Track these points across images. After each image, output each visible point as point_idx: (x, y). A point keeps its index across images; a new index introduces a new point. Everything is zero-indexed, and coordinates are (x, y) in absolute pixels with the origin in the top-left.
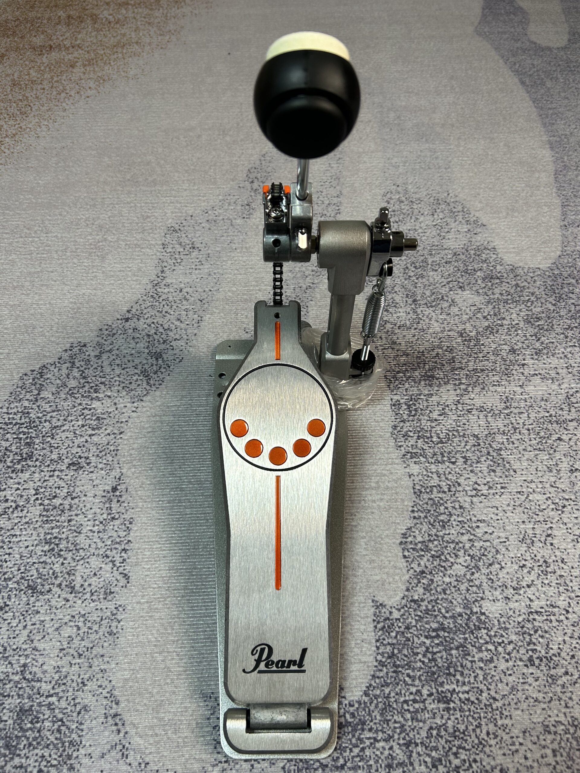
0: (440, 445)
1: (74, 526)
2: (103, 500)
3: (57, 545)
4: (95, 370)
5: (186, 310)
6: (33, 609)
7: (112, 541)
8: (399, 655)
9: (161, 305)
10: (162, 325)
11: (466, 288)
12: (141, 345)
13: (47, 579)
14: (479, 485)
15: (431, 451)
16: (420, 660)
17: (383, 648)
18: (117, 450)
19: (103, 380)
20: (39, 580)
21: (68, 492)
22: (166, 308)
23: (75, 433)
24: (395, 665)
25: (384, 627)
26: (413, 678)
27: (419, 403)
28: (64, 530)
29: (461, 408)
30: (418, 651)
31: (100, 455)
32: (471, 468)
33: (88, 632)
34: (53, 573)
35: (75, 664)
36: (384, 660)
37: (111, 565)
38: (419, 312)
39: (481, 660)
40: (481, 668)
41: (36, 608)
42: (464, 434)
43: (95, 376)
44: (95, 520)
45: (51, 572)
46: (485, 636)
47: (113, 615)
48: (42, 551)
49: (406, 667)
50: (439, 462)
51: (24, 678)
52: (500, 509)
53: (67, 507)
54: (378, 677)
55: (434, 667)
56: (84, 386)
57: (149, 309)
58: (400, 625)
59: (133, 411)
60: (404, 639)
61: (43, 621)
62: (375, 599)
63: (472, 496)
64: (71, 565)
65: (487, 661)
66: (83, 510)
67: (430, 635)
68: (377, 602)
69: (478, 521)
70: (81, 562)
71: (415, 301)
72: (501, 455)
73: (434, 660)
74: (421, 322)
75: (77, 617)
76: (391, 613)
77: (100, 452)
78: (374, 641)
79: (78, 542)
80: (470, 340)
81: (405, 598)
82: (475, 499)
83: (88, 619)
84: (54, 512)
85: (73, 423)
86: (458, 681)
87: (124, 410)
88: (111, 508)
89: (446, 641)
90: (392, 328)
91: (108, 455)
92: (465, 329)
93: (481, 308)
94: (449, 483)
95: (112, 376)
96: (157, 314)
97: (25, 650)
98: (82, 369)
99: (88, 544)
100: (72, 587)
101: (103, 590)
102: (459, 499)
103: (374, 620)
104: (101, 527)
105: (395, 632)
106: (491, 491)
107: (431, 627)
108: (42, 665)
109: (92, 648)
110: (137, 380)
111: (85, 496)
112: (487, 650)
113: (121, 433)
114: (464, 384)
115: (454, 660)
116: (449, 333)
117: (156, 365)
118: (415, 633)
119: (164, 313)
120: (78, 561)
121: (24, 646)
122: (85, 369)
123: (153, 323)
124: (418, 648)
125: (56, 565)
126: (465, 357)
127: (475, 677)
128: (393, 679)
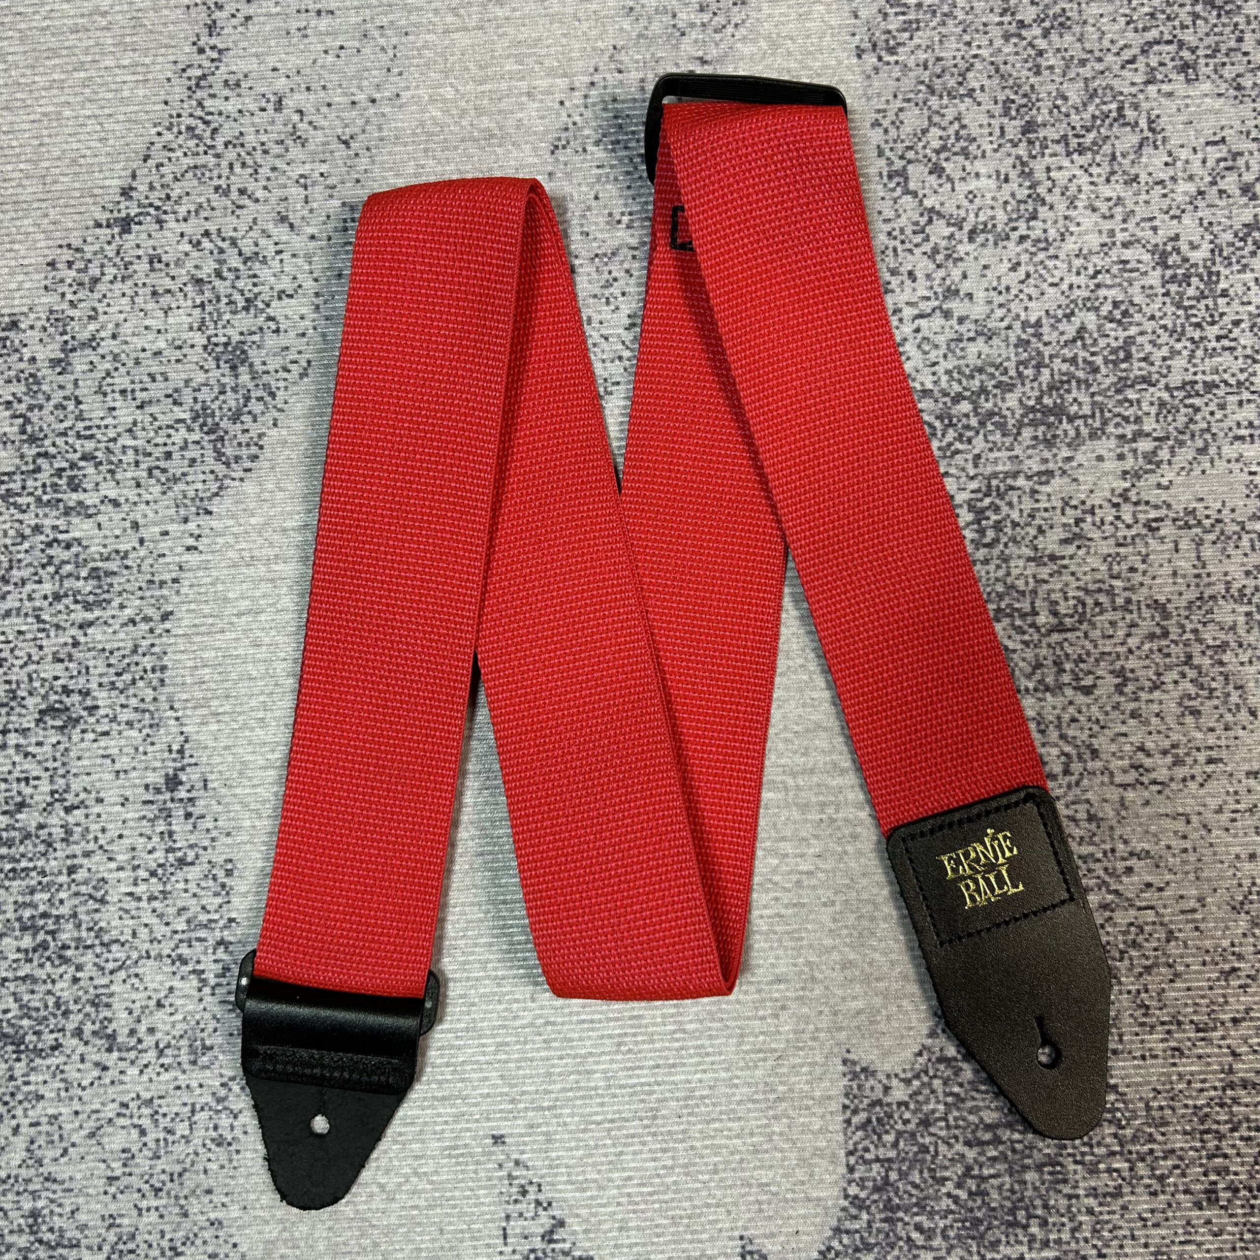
0: (1056, 637)
1: (86, 883)
2: (150, 811)
3: (52, 933)
4: (60, 414)
5: (303, 182)
6: (26, 1089)
7: (188, 922)
8: (900, 1185)
9: (224, 164)
10: (234, 243)
11: (1203, 70)
12: (180, 319)
13: (45, 1018)
14: (1149, 755)
15: (1029, 654)
16: (949, 1195)
17: (862, 1168)
18: (163, 668)
19: (89, 445)
20: (25, 1022)
21: (53, 793)
22: (241, 177)
23: (38, 617)
24: (889, 1206)
25: (869, 1121)
26: (929, 1234)
27: (1010, 504)
28: (63, 895)
29: (1128, 518)
30: (947, 1174)
31: (119, 685)
32: (1133, 705)
33: (165, 1140)
34: (58, 1005)
35: (148, 1210)
36: (863, 1195)
37: (195, 983)
38: (1040, 175)
39: (1093, 1192)
40: (1090, 1211)
41: (31, 1088)
42: (1128, 601)
43: (65, 434)
44: (136, 868)
45: (51, 1001)
46: (1108, 1140)
47: (219, 1100)
48: (19, 950)
49: (915, 1210)
50: (1047, 689)
51: (41, 1242)
52: (1194, 819)
53: (58, 833)
54: (847, 1232)
55: (979, 1208)
56: (38, 470)
57: (190, 182)
58: (907, 1115)
59: (189, 549)
60: (915, 1149)
61: (56, 1117)
62: (852, 1056)
63: (1125, 786)
64: (96, 982)
65: (1105, 1196)
66: (101, 842)
67: (976, 1138)
68: (854, 1063)
69: (1132, 854)
70: (122, 974)
71: (1029, 127)
72: (1221, 663)
73: (984, 1194)
74: (1043, 212)
75: (131, 1105)
76: (887, 1089)
77: (118, 674)
78: (842, 1153)
79: (103, 924)
80: (1187, 277)
81: (925, 1053)
82: (1130, 795)
83: (161, 1111)
84: (28, 848)
85: (29, 587)
86: (1032, 1239)
87: (164, 546)
88: (171, 834)
89: (1014, 1151)
90: (951, 236)
91: (141, 684)
92: (1176, 238)
93: (1241, 154)
94: (1068, 749)
95: (112, 434)
96: (217, 200)
97: (28, 1181)
98: (22, 408)
99: (128, 931)
100: (108, 1037)
101: (184, 1042)
102: (1089, 795)
103: (845, 1107)
104: (155, 886)
105: (893, 1132)
106: (1181, 772)
107: (981, 1119)
108: (73, 1212)
109: (180, 1175)
110: (185, 447)
111: (100, 801)
112: (1110, 1170)
113: (165, 617)
114: (1148, 435)
115: (1029, 1193)
116: (1127, 254)
117: (235, 390)
118: (943, 1133)
119: (234, 195)
120: (111, 973)
121: (24, 1173)
122: (31, 408)
123: (207, 234)
124: (946, 1168)
125: (60, 985)
126: (1164, 338)
127: (1073, 1230)
128: (881, 1236)
